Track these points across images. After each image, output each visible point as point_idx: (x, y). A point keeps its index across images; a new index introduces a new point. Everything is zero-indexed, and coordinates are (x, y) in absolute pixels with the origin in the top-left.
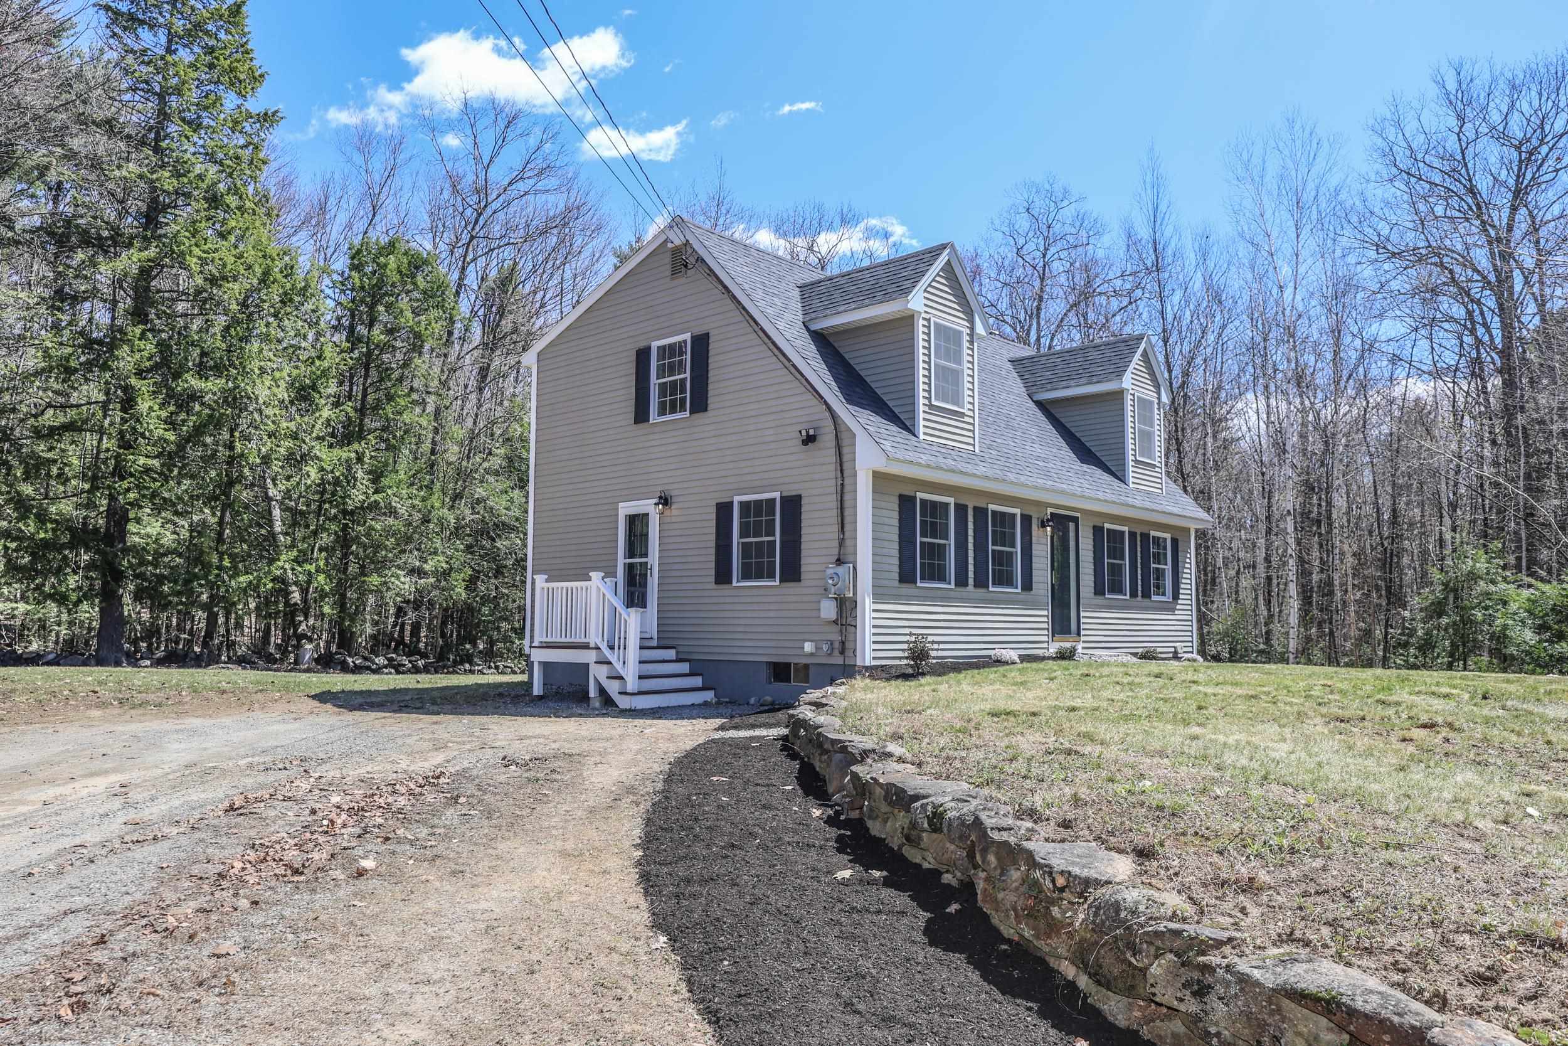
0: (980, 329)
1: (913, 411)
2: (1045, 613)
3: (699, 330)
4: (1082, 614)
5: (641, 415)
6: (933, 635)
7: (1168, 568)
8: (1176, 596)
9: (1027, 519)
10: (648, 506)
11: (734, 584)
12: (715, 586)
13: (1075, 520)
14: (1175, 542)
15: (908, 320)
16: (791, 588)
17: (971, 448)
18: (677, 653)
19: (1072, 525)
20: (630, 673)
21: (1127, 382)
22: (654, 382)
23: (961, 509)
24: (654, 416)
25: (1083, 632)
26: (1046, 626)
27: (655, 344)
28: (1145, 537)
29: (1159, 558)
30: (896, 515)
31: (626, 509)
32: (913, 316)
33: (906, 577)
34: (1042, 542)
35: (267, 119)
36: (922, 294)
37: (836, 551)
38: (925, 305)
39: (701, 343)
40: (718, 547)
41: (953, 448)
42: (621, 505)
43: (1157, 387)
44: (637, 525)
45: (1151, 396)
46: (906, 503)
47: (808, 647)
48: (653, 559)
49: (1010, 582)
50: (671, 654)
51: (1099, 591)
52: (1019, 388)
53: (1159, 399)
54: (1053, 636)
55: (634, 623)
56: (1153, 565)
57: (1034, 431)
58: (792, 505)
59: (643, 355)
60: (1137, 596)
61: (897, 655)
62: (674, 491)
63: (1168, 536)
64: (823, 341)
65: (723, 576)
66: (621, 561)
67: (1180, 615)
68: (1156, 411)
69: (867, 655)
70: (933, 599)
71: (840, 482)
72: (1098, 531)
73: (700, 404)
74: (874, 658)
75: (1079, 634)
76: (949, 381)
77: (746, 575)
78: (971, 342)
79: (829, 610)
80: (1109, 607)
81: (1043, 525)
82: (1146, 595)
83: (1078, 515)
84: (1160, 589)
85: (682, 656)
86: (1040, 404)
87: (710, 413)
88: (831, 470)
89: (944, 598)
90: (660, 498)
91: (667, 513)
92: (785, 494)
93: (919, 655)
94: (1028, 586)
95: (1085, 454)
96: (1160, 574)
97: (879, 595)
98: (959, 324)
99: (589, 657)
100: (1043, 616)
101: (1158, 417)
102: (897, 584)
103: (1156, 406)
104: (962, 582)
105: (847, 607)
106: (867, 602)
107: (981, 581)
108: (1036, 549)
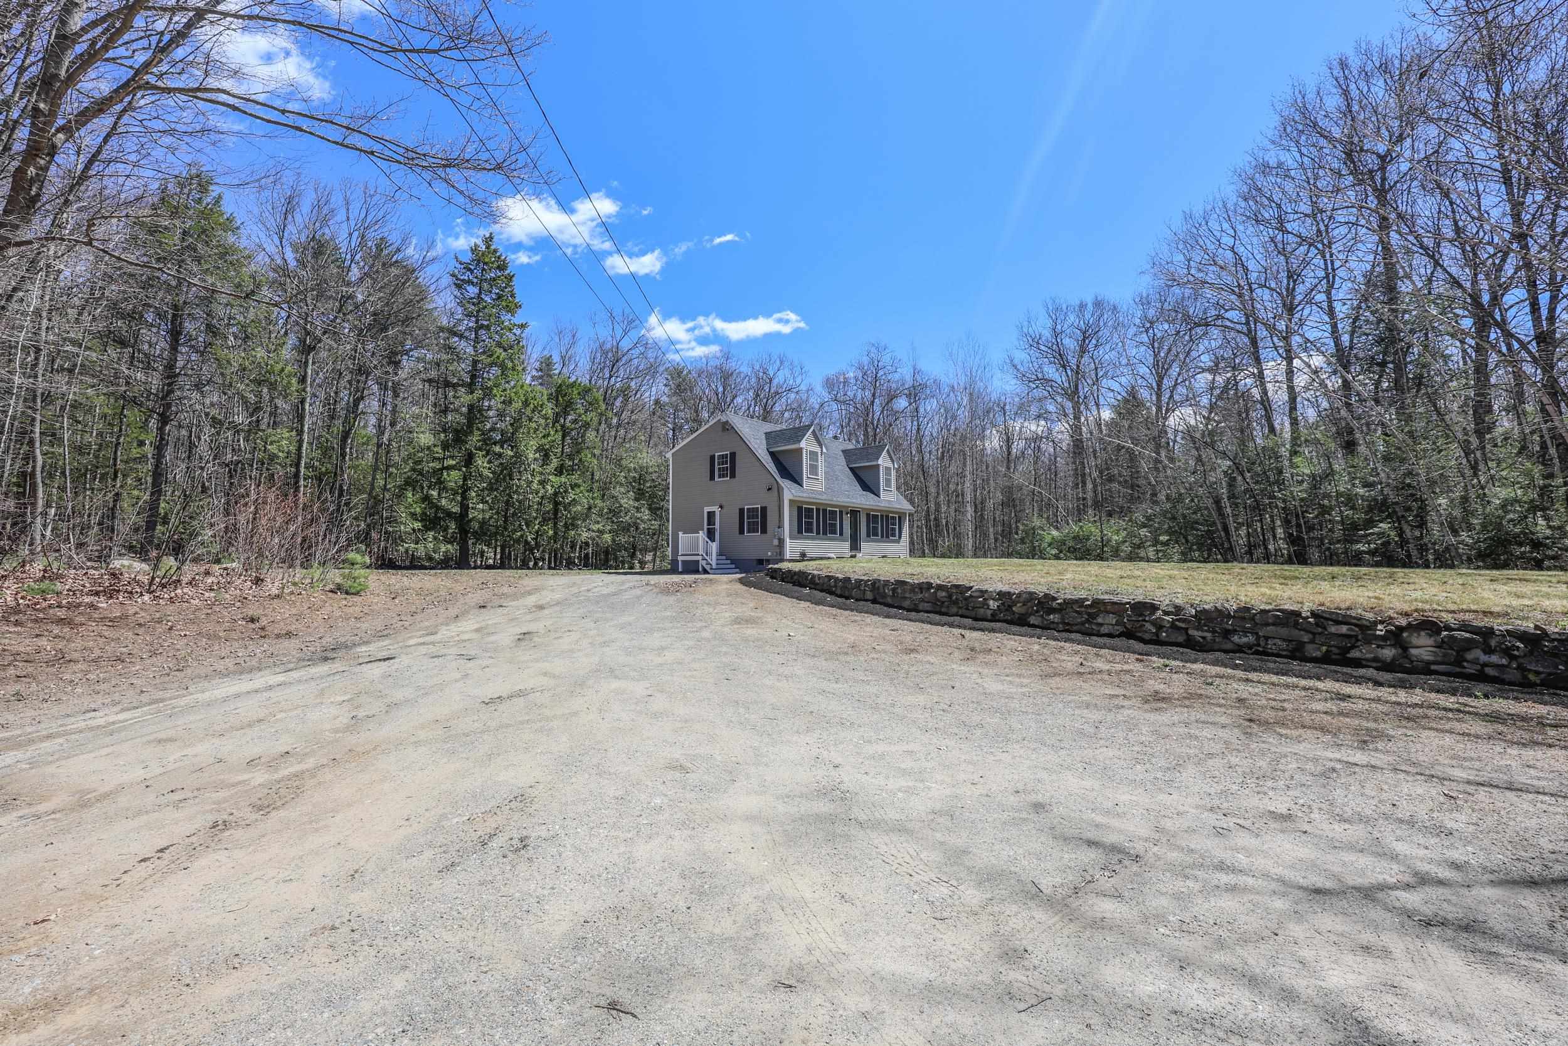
0: (825, 450)
1: (802, 479)
2: (848, 543)
3: (732, 451)
4: (862, 544)
5: (712, 478)
6: (807, 550)
7: (897, 527)
8: (900, 537)
9: (841, 512)
10: (715, 509)
11: (745, 534)
12: (738, 535)
13: (860, 512)
14: (900, 518)
15: (801, 449)
16: (764, 536)
17: (822, 490)
18: (728, 556)
19: (859, 514)
20: (714, 563)
21: (880, 462)
22: (717, 467)
23: (818, 510)
24: (716, 479)
25: (862, 550)
26: (848, 547)
27: (717, 454)
28: (888, 516)
29: (894, 524)
30: (797, 512)
31: (707, 509)
33: (800, 531)
34: (847, 520)
35: (523, 326)
36: (805, 440)
37: (778, 524)
38: (806, 444)
39: (733, 455)
40: (740, 523)
41: (815, 490)
42: (705, 508)
43: (893, 461)
44: (711, 515)
45: (890, 466)
46: (800, 509)
47: (769, 554)
48: (717, 526)
49: (835, 533)
50: (724, 557)
51: (868, 535)
52: (844, 462)
53: (894, 466)
54: (851, 550)
55: (714, 547)
56: (890, 526)
57: (846, 480)
58: (764, 510)
59: (712, 458)
60: (883, 537)
61: (797, 556)
62: (724, 504)
63: (897, 516)
64: (773, 455)
65: (741, 532)
66: (706, 527)
67: (902, 543)
68: (892, 471)
69: (788, 556)
70: (808, 538)
71: (779, 503)
72: (868, 515)
73: (733, 476)
74: (790, 557)
75: (860, 550)
76: (814, 469)
77: (749, 532)
78: (822, 455)
79: (776, 542)
80: (872, 541)
81: (847, 513)
82: (887, 537)
83: (861, 510)
84: (893, 535)
86: (851, 469)
87: (736, 479)
88: (776, 499)
89: (813, 538)
90: (720, 506)
91: (722, 511)
92: (761, 506)
93: (803, 555)
94: (841, 534)
95: (866, 487)
96: (893, 529)
97: (791, 538)
98: (818, 450)
99: (699, 558)
100: (847, 545)
101: (893, 473)
102: (798, 534)
103: (892, 469)
104: (818, 533)
105: (781, 542)
106: (788, 540)
107: (825, 533)
108: (844, 522)
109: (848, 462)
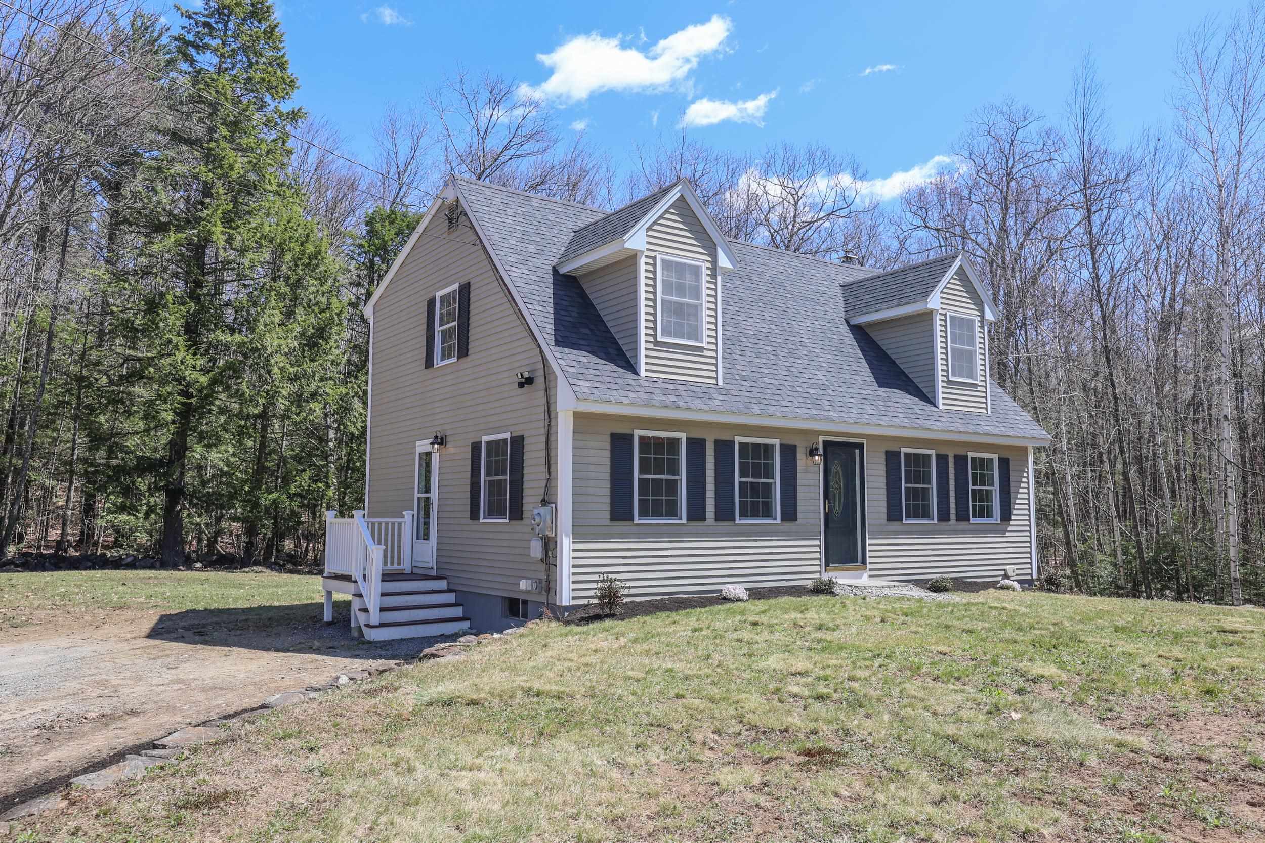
0: (724, 261)
1: (636, 349)
2: (817, 542)
3: (464, 280)
4: (868, 542)
5: (429, 361)
7: (996, 489)
8: (1006, 516)
9: (789, 452)
10: (432, 445)
11: (481, 521)
12: (471, 522)
13: (860, 446)
14: (1005, 463)
15: (632, 259)
16: (516, 526)
17: (714, 381)
18: (448, 583)
19: (857, 451)
21: (935, 302)
22: (438, 329)
23: (696, 444)
24: (438, 362)
25: (868, 560)
26: (818, 555)
27: (439, 294)
28: (961, 460)
29: (981, 480)
30: (607, 454)
31: (420, 447)
32: (636, 255)
33: (620, 514)
34: (810, 472)
36: (643, 232)
37: (542, 491)
38: (648, 243)
39: (465, 289)
40: (472, 484)
41: (685, 384)
42: (418, 443)
43: (980, 305)
44: (426, 462)
45: (972, 313)
46: (620, 441)
47: (524, 585)
48: (434, 495)
49: (765, 514)
50: (443, 584)
51: (893, 515)
52: (839, 311)
53: (982, 316)
54: (827, 565)
56: (971, 487)
58: (518, 442)
59: (431, 305)
60: (948, 520)
62: (449, 431)
63: (995, 457)
65: (474, 514)
66: (417, 496)
67: (1011, 536)
68: (978, 329)
69: (565, 595)
70: (661, 535)
71: (547, 423)
72: (892, 458)
73: (465, 350)
74: (574, 598)
75: (864, 562)
76: (682, 319)
77: (488, 513)
78: (714, 275)
79: (536, 548)
80: (908, 533)
81: (812, 452)
82: (961, 517)
83: (864, 441)
84: (984, 512)
85: (452, 587)
87: (469, 358)
88: (541, 411)
89: (674, 533)
90: (436, 437)
91: (444, 451)
92: (514, 435)
94: (790, 514)
96: (982, 496)
97: (579, 534)
98: (698, 259)
99: (351, 591)
100: (812, 546)
102: (608, 522)
103: (978, 324)
104: (697, 516)
105: (550, 545)
106: (566, 544)
107: (724, 514)
108: (802, 479)
109: (851, 308)
